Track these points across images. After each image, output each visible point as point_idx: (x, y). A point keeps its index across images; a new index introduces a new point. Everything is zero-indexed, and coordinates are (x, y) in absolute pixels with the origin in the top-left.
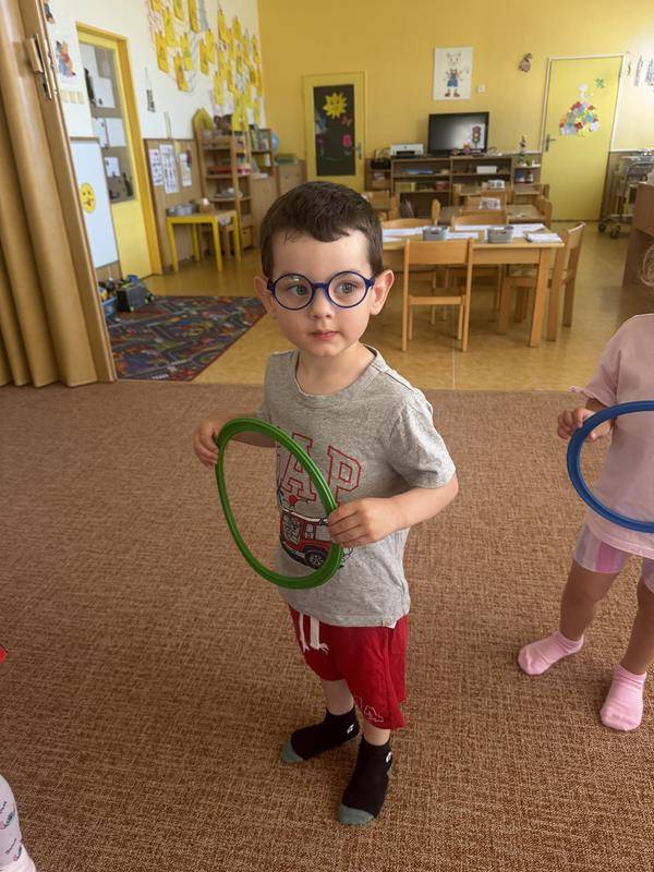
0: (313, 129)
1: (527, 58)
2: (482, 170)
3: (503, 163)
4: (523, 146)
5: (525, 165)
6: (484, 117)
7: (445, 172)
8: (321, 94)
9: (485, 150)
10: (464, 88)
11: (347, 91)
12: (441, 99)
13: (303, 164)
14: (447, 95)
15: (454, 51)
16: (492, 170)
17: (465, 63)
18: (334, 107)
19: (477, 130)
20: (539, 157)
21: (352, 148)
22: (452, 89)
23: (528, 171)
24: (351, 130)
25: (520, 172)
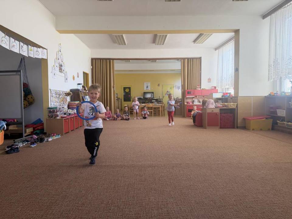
0: (123, 94)
1: (159, 84)
2: (153, 101)
3: (156, 100)
4: (159, 97)
5: (160, 100)
6: (153, 93)
7: (147, 101)
8: (125, 88)
9: (153, 98)
10: (149, 88)
11: (129, 88)
12: (145, 90)
13: (121, 99)
14: (146, 89)
15: (147, 83)
16: (155, 101)
17: (149, 84)
18: (127, 90)
19: (152, 95)
20: (162, 99)
21: (130, 97)
22: (147, 88)
23: (161, 101)
24: (130, 94)
25: (159, 101)
